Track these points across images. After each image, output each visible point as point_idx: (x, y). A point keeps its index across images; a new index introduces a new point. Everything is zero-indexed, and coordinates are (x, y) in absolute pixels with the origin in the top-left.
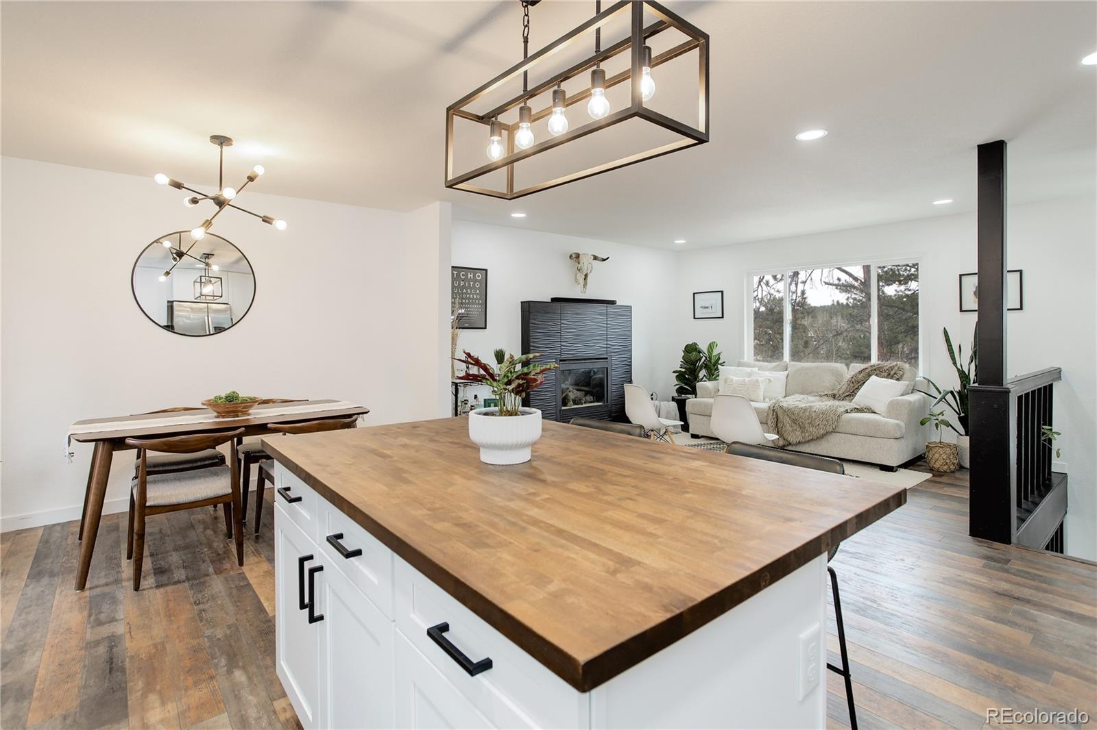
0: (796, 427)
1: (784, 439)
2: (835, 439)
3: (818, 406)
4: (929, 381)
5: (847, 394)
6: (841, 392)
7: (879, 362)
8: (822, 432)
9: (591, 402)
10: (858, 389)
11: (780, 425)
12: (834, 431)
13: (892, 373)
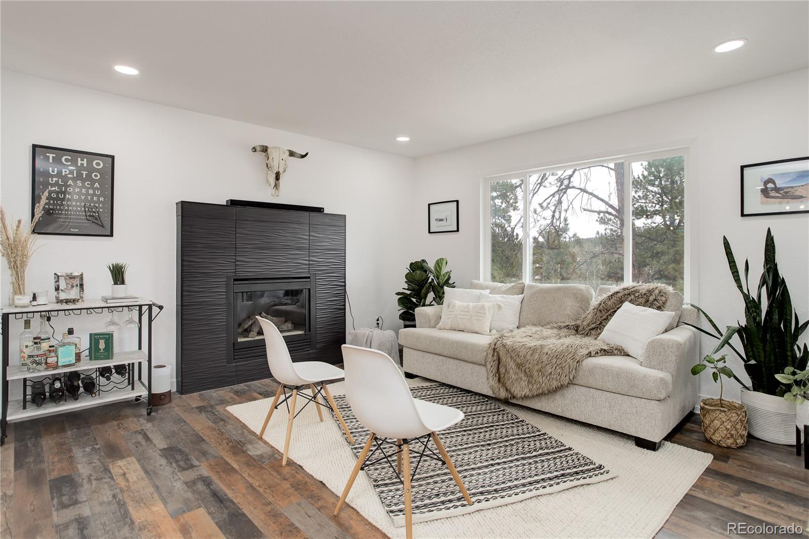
0: (522, 375)
1: (507, 390)
2: (573, 393)
3: (551, 346)
4: (699, 309)
5: (593, 326)
6: (585, 323)
7: (635, 284)
8: (555, 384)
9: (290, 331)
10: (607, 319)
11: (502, 370)
12: (571, 383)
13: (651, 298)
